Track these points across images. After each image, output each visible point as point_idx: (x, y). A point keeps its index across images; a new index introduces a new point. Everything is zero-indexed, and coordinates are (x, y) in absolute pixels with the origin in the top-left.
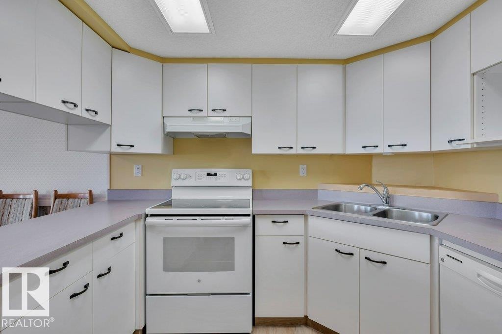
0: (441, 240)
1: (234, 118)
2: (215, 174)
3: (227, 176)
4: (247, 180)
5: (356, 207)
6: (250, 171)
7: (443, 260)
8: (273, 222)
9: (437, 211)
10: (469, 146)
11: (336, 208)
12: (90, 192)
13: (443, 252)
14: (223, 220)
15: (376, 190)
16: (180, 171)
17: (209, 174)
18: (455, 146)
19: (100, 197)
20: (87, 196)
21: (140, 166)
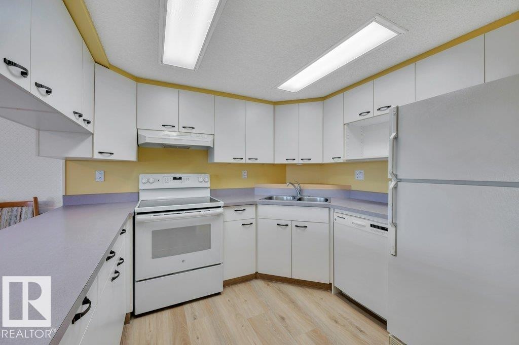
0: (334, 209)
1: (201, 135)
2: (180, 178)
3: (190, 180)
4: (206, 182)
5: (285, 197)
6: (208, 175)
7: (336, 219)
8: (235, 211)
9: (327, 196)
10: (342, 161)
11: (270, 198)
12: (36, 199)
13: (336, 215)
14: (203, 212)
15: (295, 186)
16: (148, 176)
17: (174, 178)
18: (337, 161)
19: (48, 204)
20: (33, 203)
21: (103, 172)
